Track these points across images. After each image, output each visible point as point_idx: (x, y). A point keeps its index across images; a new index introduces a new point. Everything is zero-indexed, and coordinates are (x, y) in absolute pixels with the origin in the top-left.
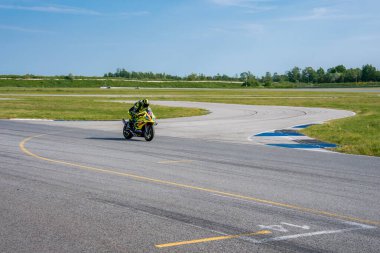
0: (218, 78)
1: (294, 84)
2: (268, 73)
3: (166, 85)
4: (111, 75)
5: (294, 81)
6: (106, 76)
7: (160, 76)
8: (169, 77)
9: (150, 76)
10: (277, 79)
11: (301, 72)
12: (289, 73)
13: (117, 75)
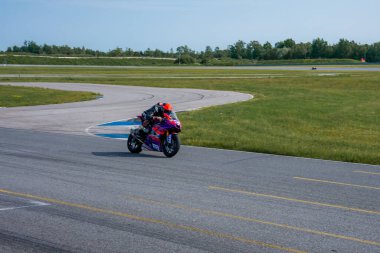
0: (148, 53)
1: (234, 61)
2: (208, 48)
3: (82, 62)
4: (16, 50)
5: (236, 58)
6: (9, 50)
7: (78, 51)
8: (89, 52)
9: (66, 51)
10: (218, 54)
11: (245, 47)
12: (233, 48)
13: (23, 49)
